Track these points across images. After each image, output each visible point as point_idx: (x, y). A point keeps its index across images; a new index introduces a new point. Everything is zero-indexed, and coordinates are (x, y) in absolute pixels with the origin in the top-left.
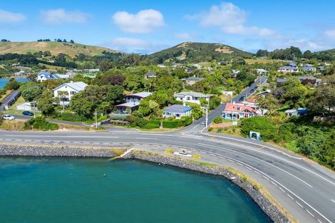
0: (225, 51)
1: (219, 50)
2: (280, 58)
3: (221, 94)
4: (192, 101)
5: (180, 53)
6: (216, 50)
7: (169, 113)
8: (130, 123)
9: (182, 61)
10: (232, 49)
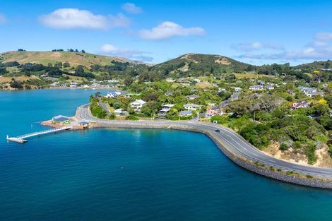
0: (224, 62)
1: (218, 61)
2: (264, 73)
3: (206, 105)
4: (192, 109)
5: (183, 65)
6: (216, 61)
7: (182, 114)
8: (166, 118)
9: (185, 72)
10: (229, 60)
